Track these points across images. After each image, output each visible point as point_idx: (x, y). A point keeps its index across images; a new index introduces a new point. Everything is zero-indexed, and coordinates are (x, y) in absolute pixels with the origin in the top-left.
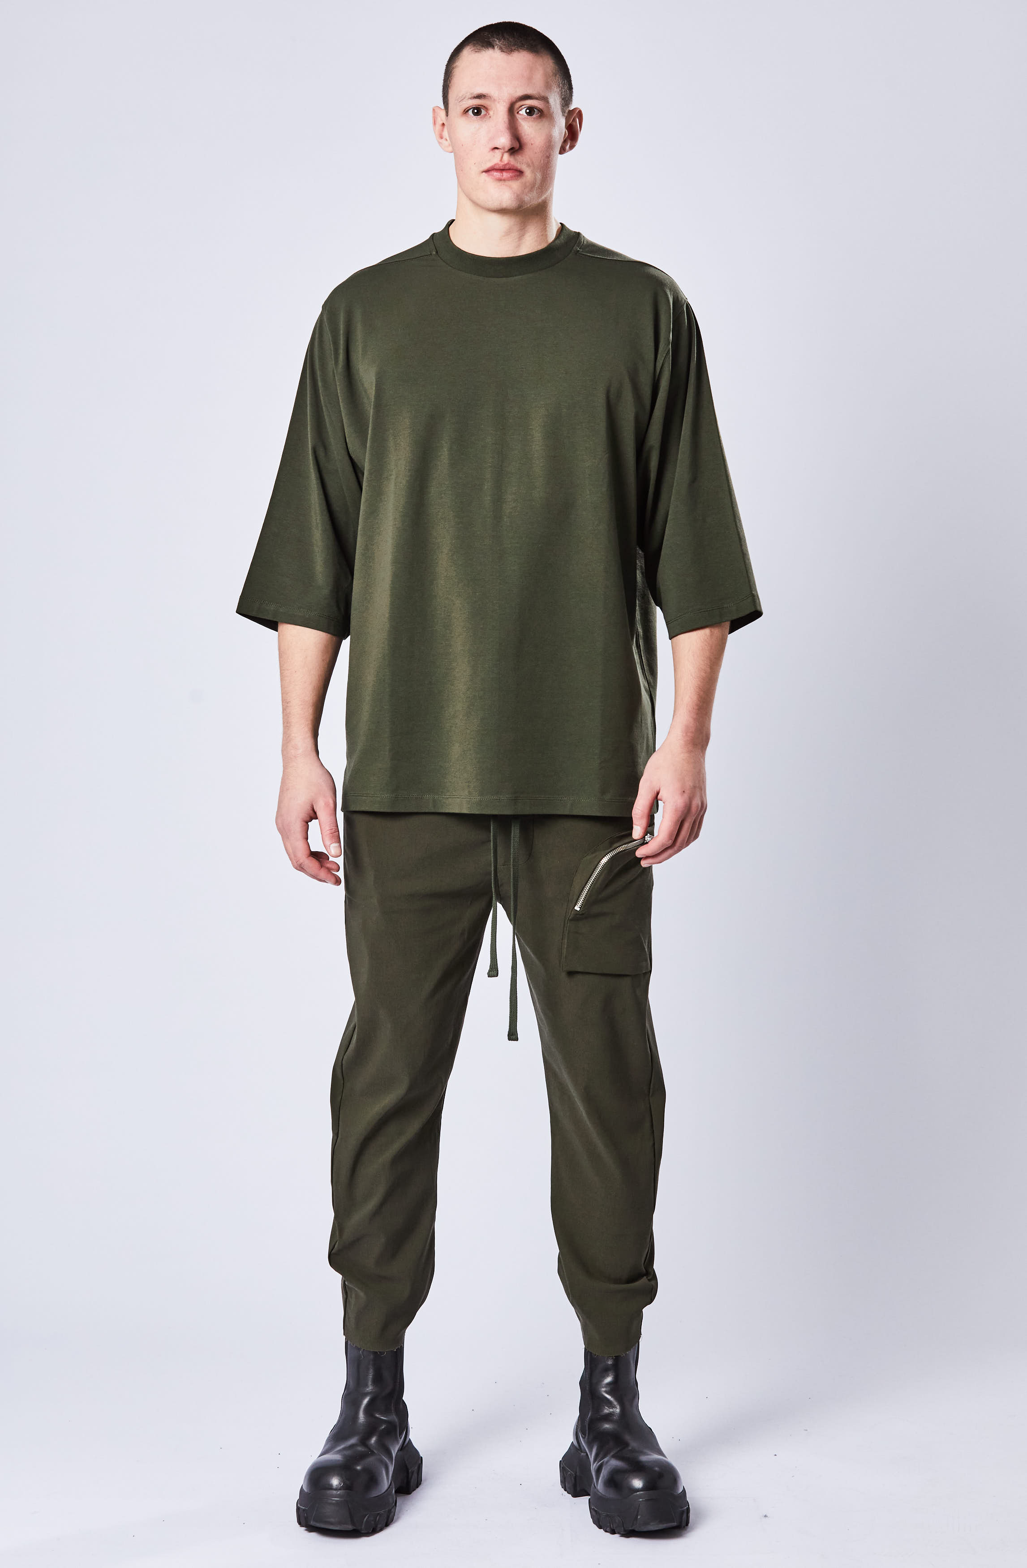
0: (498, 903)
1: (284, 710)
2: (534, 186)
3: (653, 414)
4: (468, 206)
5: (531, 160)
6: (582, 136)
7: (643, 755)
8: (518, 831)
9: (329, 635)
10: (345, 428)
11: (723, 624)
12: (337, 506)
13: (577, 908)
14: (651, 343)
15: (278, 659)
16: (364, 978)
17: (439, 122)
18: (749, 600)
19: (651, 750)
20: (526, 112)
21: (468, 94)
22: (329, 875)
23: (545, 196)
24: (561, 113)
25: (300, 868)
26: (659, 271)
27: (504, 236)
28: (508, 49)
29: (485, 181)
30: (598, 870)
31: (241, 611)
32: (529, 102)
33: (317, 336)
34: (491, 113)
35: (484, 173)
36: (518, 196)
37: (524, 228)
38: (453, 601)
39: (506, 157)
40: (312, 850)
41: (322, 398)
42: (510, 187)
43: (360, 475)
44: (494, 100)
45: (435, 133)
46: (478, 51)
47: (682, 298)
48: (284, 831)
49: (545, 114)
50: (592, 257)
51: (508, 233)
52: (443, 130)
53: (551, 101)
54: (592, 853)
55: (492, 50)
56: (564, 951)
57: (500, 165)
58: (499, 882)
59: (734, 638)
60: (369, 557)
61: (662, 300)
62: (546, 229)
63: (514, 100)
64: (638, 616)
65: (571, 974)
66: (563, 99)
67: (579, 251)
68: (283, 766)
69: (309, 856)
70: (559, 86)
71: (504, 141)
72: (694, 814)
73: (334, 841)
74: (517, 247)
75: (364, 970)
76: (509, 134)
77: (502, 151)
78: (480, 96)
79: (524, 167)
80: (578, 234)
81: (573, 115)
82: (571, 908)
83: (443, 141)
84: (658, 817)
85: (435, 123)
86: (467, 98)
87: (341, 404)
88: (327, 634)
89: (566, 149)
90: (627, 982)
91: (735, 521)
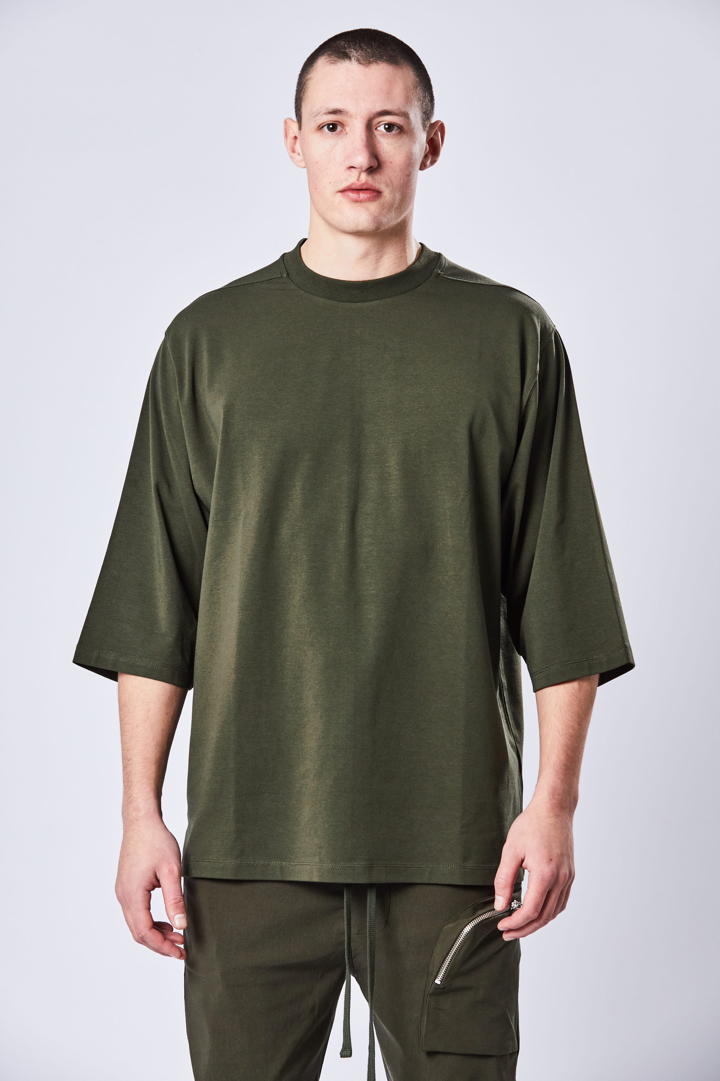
0: (351, 976)
1: (125, 767)
2: (392, 207)
3: (519, 450)
4: (322, 226)
5: (390, 178)
6: (444, 150)
7: (510, 816)
8: (374, 901)
9: (173, 687)
10: (191, 464)
11: (592, 677)
12: (181, 548)
13: (438, 981)
14: (517, 375)
15: (118, 712)
16: (205, 1059)
17: (291, 135)
18: (622, 651)
19: (518, 811)
20: (385, 128)
21: (323, 109)
22: (173, 949)
23: (404, 215)
24: (421, 128)
25: (142, 940)
26: (525, 296)
27: (362, 258)
28: (365, 61)
29: (340, 201)
30: (460, 940)
31: (80, 659)
32: (388, 119)
33: (160, 364)
34: (348, 129)
35: (339, 193)
36: (375, 217)
37: (381, 250)
38: (304, 651)
39: (364, 177)
40: (155, 920)
41: (165, 431)
42: (367, 209)
43: (206, 513)
44: (351, 116)
45: (286, 146)
46: (335, 63)
47: (550, 326)
48: (124, 900)
49: (406, 130)
50: (454, 280)
51: (365, 255)
52: (295, 144)
53: (412, 116)
54: (454, 921)
55: (349, 61)
56: (424, 1030)
57: (357, 185)
58: (352, 953)
59: (604, 692)
60: (214, 603)
61: (529, 329)
62: (405, 249)
63: (372, 116)
64: (501, 666)
65: (431, 1054)
66: (424, 113)
67: (440, 274)
68: (124, 829)
69: (151, 929)
70: (419, 100)
71: (362, 159)
72: (561, 884)
73: (178, 912)
74: (374, 270)
75: (206, 1048)
76: (367, 153)
77: (360, 170)
78: (335, 112)
79: (383, 186)
80: (439, 256)
81: (434, 129)
82: (431, 982)
83: (295, 155)
84: (524, 885)
85: (286, 136)
86: (322, 113)
87: (186, 439)
88: (171, 685)
89: (426, 164)
90: (491, 1064)
91: (607, 566)
